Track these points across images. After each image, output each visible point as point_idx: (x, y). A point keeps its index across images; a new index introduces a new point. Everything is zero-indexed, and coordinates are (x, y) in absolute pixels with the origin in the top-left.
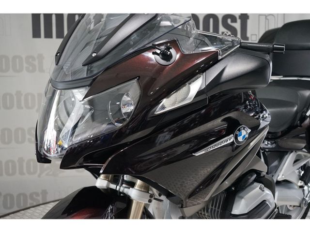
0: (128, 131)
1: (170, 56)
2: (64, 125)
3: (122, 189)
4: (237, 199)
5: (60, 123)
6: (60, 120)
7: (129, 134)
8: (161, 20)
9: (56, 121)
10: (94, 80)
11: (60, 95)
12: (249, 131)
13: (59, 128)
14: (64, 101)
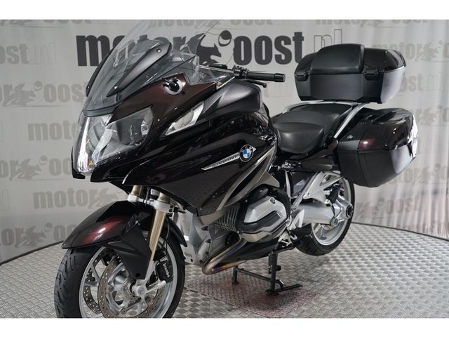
0: (147, 148)
1: (178, 87)
2: (94, 148)
3: (148, 202)
4: (249, 209)
5: (90, 146)
6: (91, 144)
7: (149, 151)
8: (173, 56)
9: (87, 145)
10: (116, 108)
11: (91, 121)
12: (254, 149)
13: (90, 151)
14: (94, 127)
